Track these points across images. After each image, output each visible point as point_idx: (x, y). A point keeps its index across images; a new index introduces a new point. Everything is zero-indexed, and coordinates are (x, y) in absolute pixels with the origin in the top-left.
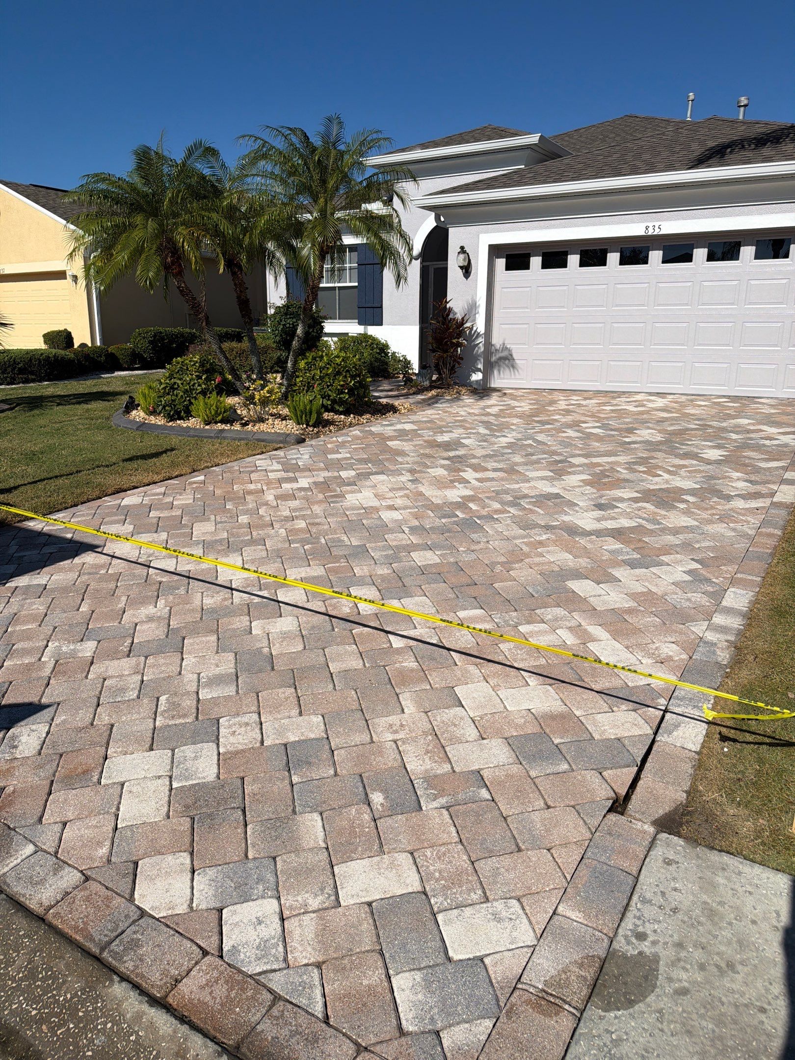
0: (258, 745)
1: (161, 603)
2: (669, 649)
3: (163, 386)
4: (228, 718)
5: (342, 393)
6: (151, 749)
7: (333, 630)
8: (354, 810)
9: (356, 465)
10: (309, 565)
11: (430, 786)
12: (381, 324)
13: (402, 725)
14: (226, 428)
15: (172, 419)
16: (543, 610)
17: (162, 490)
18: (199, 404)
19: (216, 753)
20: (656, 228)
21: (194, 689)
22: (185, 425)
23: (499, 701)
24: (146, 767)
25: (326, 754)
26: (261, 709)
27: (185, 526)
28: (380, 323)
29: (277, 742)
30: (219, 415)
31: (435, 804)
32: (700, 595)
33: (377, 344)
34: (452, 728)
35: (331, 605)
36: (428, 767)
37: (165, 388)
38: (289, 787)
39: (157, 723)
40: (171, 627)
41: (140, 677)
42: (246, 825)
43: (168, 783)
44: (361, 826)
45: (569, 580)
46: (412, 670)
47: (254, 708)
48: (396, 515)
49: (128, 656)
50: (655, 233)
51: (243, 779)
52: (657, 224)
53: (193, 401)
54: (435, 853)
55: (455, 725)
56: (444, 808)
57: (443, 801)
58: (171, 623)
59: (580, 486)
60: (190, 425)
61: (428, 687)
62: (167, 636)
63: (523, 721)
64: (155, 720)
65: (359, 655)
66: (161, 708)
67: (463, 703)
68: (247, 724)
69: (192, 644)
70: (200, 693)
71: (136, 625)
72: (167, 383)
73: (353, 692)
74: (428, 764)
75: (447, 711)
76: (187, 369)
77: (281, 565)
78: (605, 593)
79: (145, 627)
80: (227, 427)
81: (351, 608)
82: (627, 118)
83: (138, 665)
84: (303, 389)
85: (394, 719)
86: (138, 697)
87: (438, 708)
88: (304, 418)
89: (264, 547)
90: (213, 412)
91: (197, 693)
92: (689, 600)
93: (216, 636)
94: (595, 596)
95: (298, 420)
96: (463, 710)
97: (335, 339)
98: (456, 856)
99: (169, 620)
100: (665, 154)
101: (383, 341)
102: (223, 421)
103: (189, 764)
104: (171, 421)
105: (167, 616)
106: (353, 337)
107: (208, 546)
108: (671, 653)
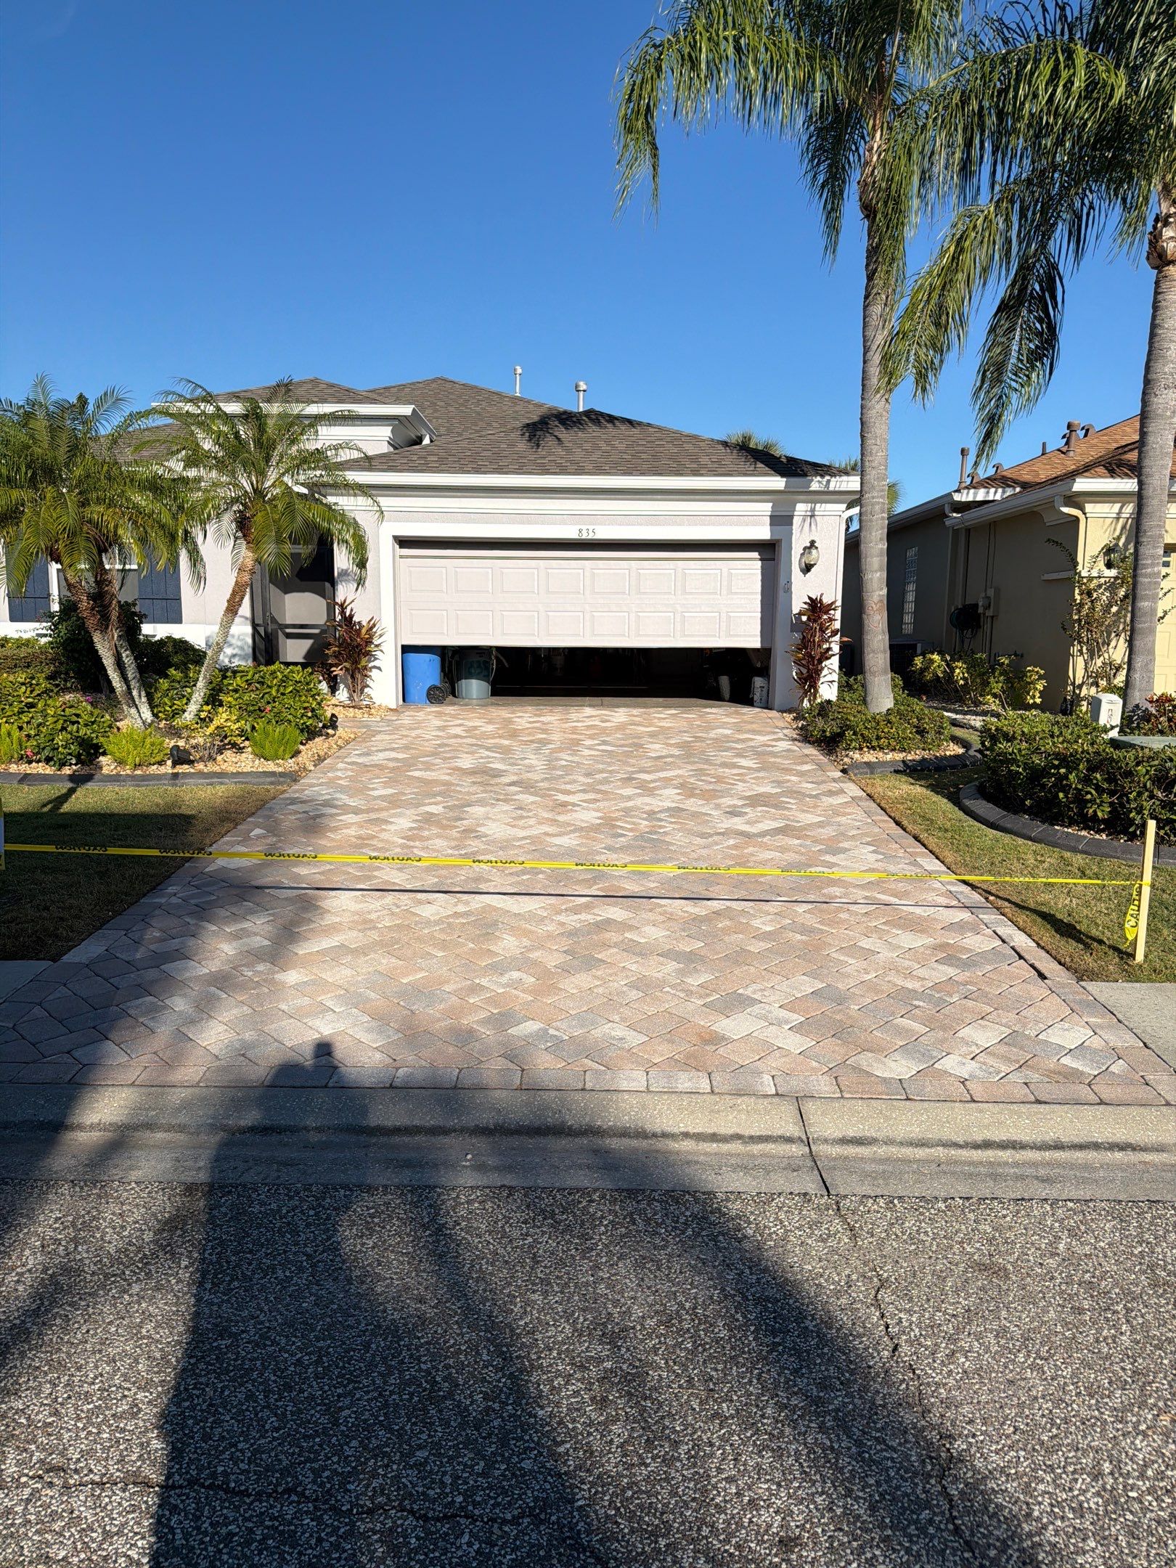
0: (794, 998)
4: (741, 989)
11: (938, 992)
12: (182, 621)
13: (864, 969)
19: (776, 1007)
20: (590, 532)
24: (747, 1025)
25: (848, 993)
26: (753, 980)
28: (178, 620)
29: (804, 994)
30: (157, 754)
50: (590, 537)
52: (591, 528)
82: (441, 381)
90: (148, 752)
102: (160, 763)
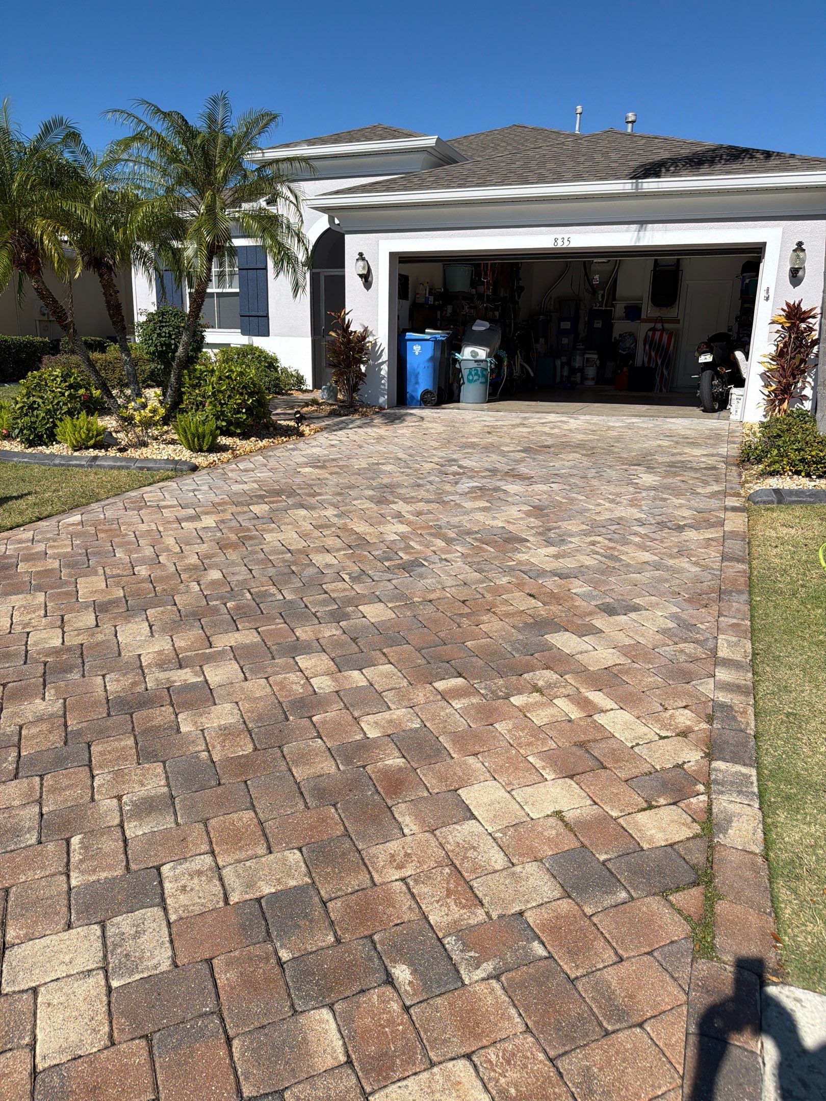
0: (221, 904)
1: (50, 694)
2: (685, 718)
3: (18, 406)
4: (172, 864)
5: (239, 412)
6: (69, 926)
7: (288, 720)
8: (375, 997)
9: (267, 497)
10: (238, 630)
11: (466, 947)
12: (268, 335)
13: (407, 855)
14: (100, 454)
15: (31, 444)
16: (531, 674)
17: (30, 534)
18: (66, 427)
19: (164, 923)
20: (565, 240)
21: (117, 821)
22: (48, 452)
23: (518, 807)
24: (67, 959)
25: (318, 912)
26: (214, 846)
27: (67, 583)
28: (266, 333)
29: (248, 897)
30: (91, 439)
31: (480, 974)
32: (692, 645)
33: (265, 357)
34: (471, 854)
35: (276, 684)
36: (457, 916)
37: (22, 408)
38: (277, 969)
39: (74, 883)
40: (69, 729)
41: (37, 809)
42: (229, 1041)
43: (103, 983)
44: (391, 1022)
45: (547, 634)
46: (400, 769)
47: (205, 847)
48: (329, 559)
49: (16, 777)
50: (565, 246)
51: (209, 961)
52: (566, 237)
53: (58, 423)
54: (501, 1054)
55: (474, 848)
56: (492, 978)
57: (488, 967)
58: (69, 723)
59: (522, 519)
60: (54, 451)
61: (426, 794)
62: (66, 743)
63: (554, 832)
64: (68, 876)
65: (328, 754)
66: (75, 857)
67: (476, 813)
68: (199, 873)
69: (102, 754)
70: (126, 827)
71: (21, 728)
72: (24, 402)
73: (333, 810)
74: (456, 912)
75: (457, 827)
76: (46, 385)
77: (201, 631)
78: (591, 648)
79: (34, 730)
80: (102, 453)
81: (303, 686)
82: (516, 128)
83: (32, 789)
84: (192, 408)
85: (393, 846)
86: (40, 842)
87: (445, 825)
88: (196, 442)
89: (175, 608)
90: (83, 436)
91: (123, 827)
92: (682, 651)
93: (132, 738)
94: (581, 653)
95: (189, 444)
96: (478, 824)
97: (216, 351)
98: (529, 1054)
99: (65, 718)
100: (570, 164)
101: (270, 354)
102: (94, 447)
103: (129, 946)
104: (30, 447)
105: (61, 713)
106: (237, 348)
107: (100, 608)
108: (688, 723)
